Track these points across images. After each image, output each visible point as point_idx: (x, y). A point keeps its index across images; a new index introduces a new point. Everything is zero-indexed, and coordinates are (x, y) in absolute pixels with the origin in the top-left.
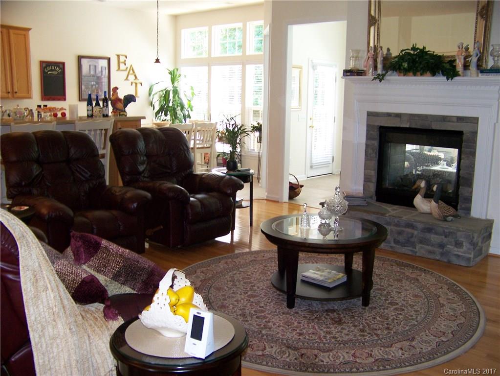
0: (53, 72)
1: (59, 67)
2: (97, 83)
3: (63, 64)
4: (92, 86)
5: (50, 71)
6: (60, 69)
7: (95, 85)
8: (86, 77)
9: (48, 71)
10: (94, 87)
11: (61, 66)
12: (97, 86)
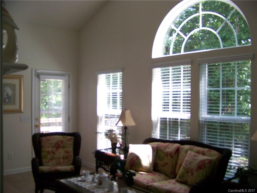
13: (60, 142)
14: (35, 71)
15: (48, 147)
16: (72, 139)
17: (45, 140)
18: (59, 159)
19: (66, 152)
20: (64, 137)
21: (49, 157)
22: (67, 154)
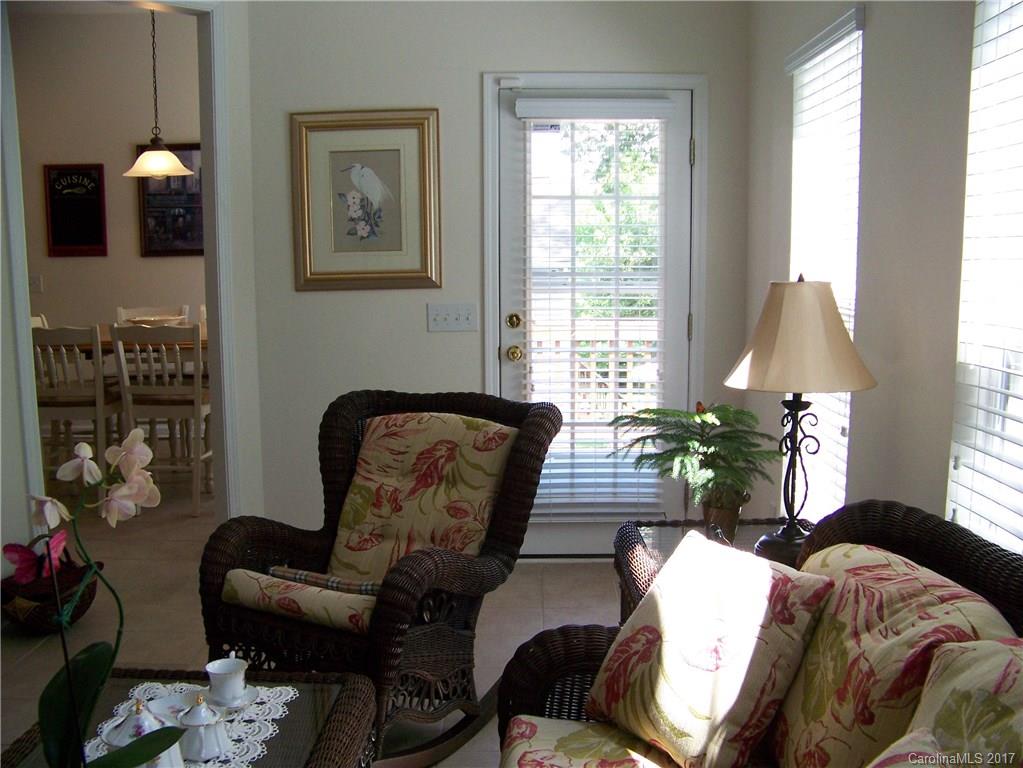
0: (76, 191)
1: (88, 176)
2: (188, 210)
3: (99, 168)
4: (176, 218)
5: (70, 186)
6: (93, 180)
7: (184, 216)
8: (159, 197)
9: (64, 188)
10: (181, 219)
11: (94, 174)
12: (189, 217)
13: (443, 451)
14: (498, 81)
15: (385, 469)
16: (504, 437)
17: (382, 430)
18: (410, 540)
19: (454, 510)
20: (469, 426)
21: (371, 521)
22: (453, 522)
